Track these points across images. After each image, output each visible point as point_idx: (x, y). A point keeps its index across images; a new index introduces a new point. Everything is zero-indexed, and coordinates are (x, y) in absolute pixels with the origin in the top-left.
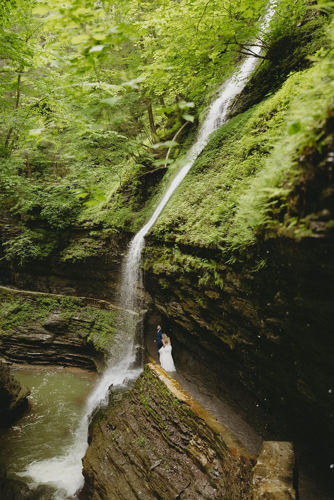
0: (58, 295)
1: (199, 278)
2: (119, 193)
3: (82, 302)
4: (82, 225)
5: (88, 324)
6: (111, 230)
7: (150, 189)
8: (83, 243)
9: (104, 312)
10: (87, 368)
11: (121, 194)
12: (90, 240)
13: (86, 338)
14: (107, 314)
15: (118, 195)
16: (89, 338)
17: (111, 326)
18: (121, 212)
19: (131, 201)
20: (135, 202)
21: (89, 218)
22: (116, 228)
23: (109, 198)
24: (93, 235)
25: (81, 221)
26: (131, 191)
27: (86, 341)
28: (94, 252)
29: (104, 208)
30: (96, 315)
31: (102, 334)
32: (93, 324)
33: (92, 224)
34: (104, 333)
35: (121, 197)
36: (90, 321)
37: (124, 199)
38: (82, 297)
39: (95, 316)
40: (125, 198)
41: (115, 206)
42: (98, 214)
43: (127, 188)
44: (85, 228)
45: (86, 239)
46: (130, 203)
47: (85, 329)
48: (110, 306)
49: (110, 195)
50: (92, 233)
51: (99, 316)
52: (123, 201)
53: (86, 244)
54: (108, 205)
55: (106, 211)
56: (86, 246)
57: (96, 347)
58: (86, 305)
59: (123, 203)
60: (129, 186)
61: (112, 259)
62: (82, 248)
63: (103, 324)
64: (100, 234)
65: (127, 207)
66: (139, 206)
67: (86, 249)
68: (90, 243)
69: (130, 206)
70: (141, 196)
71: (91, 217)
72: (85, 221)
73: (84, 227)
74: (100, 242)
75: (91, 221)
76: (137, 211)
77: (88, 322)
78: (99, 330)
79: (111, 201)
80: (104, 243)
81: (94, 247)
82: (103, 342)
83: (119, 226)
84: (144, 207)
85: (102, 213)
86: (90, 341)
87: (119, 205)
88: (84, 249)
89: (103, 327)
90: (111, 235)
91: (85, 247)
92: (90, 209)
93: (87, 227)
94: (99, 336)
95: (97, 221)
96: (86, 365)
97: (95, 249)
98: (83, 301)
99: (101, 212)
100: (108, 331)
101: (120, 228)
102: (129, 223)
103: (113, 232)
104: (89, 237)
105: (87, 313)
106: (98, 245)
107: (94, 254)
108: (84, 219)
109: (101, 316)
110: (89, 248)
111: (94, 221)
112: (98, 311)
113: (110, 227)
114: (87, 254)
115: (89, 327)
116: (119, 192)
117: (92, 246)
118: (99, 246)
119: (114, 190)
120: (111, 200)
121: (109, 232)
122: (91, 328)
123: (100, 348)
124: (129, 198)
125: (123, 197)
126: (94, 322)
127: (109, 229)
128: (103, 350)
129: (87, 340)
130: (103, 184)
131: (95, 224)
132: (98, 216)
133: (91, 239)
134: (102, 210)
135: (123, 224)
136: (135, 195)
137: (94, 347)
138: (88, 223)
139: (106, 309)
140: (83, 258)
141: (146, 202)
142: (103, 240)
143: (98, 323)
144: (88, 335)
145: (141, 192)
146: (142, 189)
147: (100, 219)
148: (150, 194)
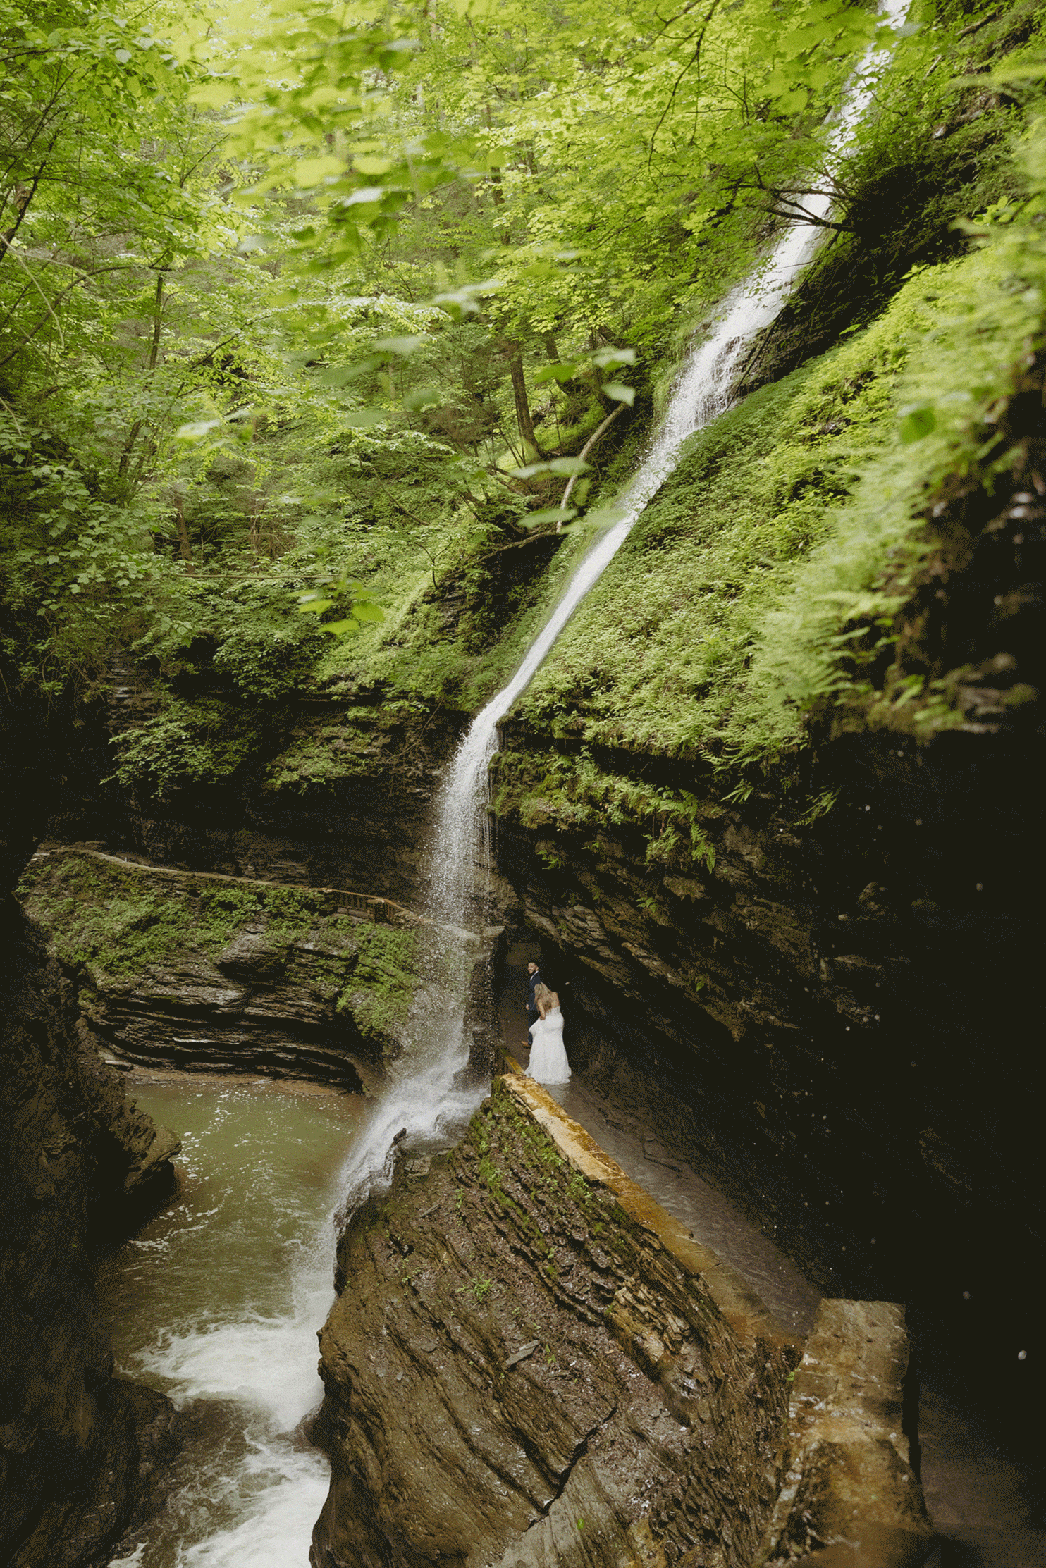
0: (259, 882)
1: (648, 841)
2: (429, 603)
3: (323, 903)
4: (327, 691)
5: (339, 964)
6: (407, 704)
7: (516, 592)
8: (329, 740)
9: (382, 931)
10: (334, 1084)
11: (435, 604)
12: (347, 732)
13: (333, 1001)
14: (392, 936)
15: (426, 607)
16: (342, 1003)
17: (403, 969)
18: (435, 654)
19: (462, 626)
20: (474, 628)
21: (347, 671)
22: (420, 698)
23: (401, 616)
24: (357, 718)
25: (325, 678)
26: (463, 597)
27: (333, 1011)
28: (359, 765)
29: (387, 644)
30: (363, 938)
31: (377, 991)
32: (352, 962)
33: (354, 689)
34: (383, 989)
35: (434, 614)
36: (344, 954)
37: (444, 620)
38: (324, 889)
39: (358, 940)
40: (445, 617)
41: (418, 638)
42: (370, 661)
43: (452, 588)
44: (335, 698)
45: (336, 729)
46: (458, 630)
47: (332, 977)
48: (401, 914)
49: (405, 608)
50: (352, 713)
51: (369, 941)
52: (439, 624)
53: (339, 743)
54: (399, 636)
55: (392, 652)
56: (337, 749)
57: (361, 1027)
58: (335, 910)
59: (441, 629)
60: (456, 584)
61: (407, 785)
62: (325, 754)
63: (380, 963)
64: (374, 715)
65: (452, 642)
66: (485, 640)
67: (336, 755)
68: (346, 740)
69: (460, 640)
70: (490, 610)
71: (352, 668)
72: (334, 680)
73: (331, 695)
74: (376, 738)
75: (352, 679)
76: (479, 654)
77: (340, 958)
78: (370, 979)
79: (406, 626)
80: (388, 740)
81: (360, 749)
82: (383, 1013)
83: (427, 694)
84: (498, 641)
85: (381, 656)
86: (345, 1009)
87: (428, 634)
88: (331, 755)
89: (380, 972)
90: (406, 719)
91: (335, 751)
92: (348, 646)
93: (341, 694)
94: (371, 997)
95: (367, 680)
96: (334, 1074)
97: (362, 756)
98: (328, 899)
99: (380, 654)
100: (394, 982)
101: (432, 699)
102: (457, 685)
103: (413, 710)
104: (345, 722)
105: (337, 932)
106: (369, 744)
107: (358, 769)
108: (333, 672)
109: (374, 942)
110: (344, 752)
111: (359, 680)
112: (369, 927)
113: (403, 695)
114: (340, 770)
115: (342, 970)
116: (430, 598)
117: (353, 747)
118: (371, 750)
119: (415, 595)
120: (408, 623)
121: (400, 709)
122: (347, 973)
123: (372, 1028)
124: (456, 616)
125: (440, 614)
126: (357, 957)
127: (401, 703)
128: (380, 1034)
129: (335, 1008)
130: (385, 577)
131: (362, 688)
132: (371, 664)
133: (351, 730)
134: (382, 649)
135: (440, 688)
136: (474, 609)
137: (355, 1025)
138: (342, 685)
139: (389, 922)
140: (327, 780)
141: (505, 629)
142: (383, 731)
143: (368, 961)
144: (340, 994)
145: (489, 601)
146: (493, 592)
147: (377, 675)
148: (515, 606)
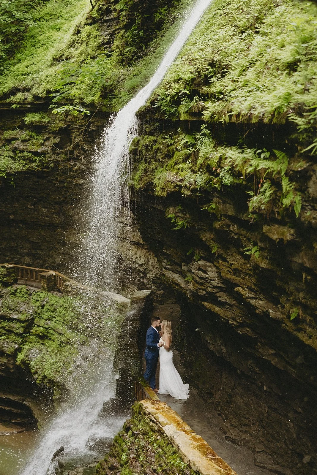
2: (90, 24)
3: (5, 276)
4: (8, 101)
5: (18, 325)
6: (71, 108)
7: (161, 13)
8: (9, 141)
9: (53, 298)
10: (15, 424)
11: (96, 26)
12: (24, 134)
13: (14, 355)
14: (61, 302)
15: (88, 28)
16: (21, 357)
17: (71, 328)
18: (94, 67)
19: (117, 43)
20: (127, 44)
21: (24, 84)
22: (83, 104)
23: (68, 37)
24: (32, 123)
25: (6, 90)
26: (117, 18)
27: (14, 364)
28: (33, 161)
29: (56, 60)
30: (38, 304)
31: (50, 346)
32: (29, 324)
33: (30, 98)
34: (54, 345)
35: (95, 33)
36: (22, 317)
37: (102, 38)
38: (6, 265)
39: (33, 307)
40: (104, 36)
41: (81, 54)
42: (42, 75)
43: (108, 11)
44: (14, 106)
45: (15, 132)
46: (113, 46)
47: (13, 337)
48: (68, 283)
49: (72, 30)
50: (29, 119)
51: (43, 306)
52: (98, 41)
53: (17, 144)
54: (66, 54)
55: (59, 68)
56: (16, 149)
57: (36, 376)
58: (16, 282)
59: (100, 46)
60: (112, 8)
61: (74, 177)
62: (6, 153)
63: (52, 324)
64: (46, 120)
65: (109, 56)
66: (135, 53)
67: (15, 153)
68: (24, 141)
69: (115, 54)
70: (139, 29)
71: (28, 81)
72: (14, 91)
73: (11, 103)
74: (48, 139)
75: (28, 90)
76: (130, 65)
77: (19, 321)
78: (43, 337)
79: (72, 45)
80: (57, 140)
81: (35, 149)
82: (52, 364)
83: (88, 100)
84: (146, 54)
85: (51, 71)
86: (23, 362)
87: (89, 51)
88: (11, 154)
89: (52, 332)
90: (73, 122)
91: (14, 150)
92: (25, 63)
93: (19, 103)
94: (44, 351)
95: (40, 91)
96: (16, 415)
97: (36, 154)
98: (9, 272)
99: (51, 69)
100: (63, 339)
101: (91, 105)
102: (112, 91)
103: (76, 113)
104: (23, 127)
105: (17, 300)
106: (42, 144)
107: (33, 165)
108: (12, 85)
109: (47, 307)
110: (22, 151)
111: (34, 91)
112: (42, 295)
113: (70, 101)
114: (18, 166)
115: (21, 331)
116: (92, 21)
117: (29, 147)
118: (44, 148)
119: (80, 19)
120: (74, 42)
121: (67, 113)
122: (25, 333)
123: (45, 377)
124: (112, 35)
125: (98, 33)
126: (33, 319)
127: (67, 108)
128: (52, 381)
129: (15, 361)
130: (56, 5)
131: (36, 97)
132: (43, 77)
133: (27, 132)
134: (52, 65)
135: (98, 95)
136: (127, 27)
137: (30, 374)
138: (20, 95)
139: (59, 291)
140: (8, 174)
141: (152, 44)
142: (53, 133)
143: (42, 322)
144: (19, 350)
145: (138, 21)
146: (142, 13)
147: (48, 86)
148: (159, 26)
